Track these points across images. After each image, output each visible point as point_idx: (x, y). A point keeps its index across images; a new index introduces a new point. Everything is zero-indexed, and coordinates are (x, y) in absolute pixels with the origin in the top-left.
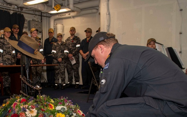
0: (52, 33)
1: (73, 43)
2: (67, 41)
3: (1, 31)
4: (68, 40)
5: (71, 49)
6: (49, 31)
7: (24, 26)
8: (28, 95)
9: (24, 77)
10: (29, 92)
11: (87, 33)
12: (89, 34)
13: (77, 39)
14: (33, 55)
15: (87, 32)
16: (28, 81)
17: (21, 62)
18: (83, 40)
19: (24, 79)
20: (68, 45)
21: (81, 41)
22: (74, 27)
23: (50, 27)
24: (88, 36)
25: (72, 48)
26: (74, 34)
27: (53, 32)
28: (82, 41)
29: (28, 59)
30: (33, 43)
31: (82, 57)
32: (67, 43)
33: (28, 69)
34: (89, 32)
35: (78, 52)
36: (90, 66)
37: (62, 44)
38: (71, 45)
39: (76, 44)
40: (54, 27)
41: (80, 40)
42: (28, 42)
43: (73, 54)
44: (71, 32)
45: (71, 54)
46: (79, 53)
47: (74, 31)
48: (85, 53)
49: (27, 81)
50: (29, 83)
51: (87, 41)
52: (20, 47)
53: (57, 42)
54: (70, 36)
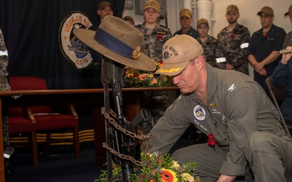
0: (187, 18)
1: (234, 41)
2: (220, 35)
3: (73, 15)
4: (222, 33)
5: (229, 53)
6: (181, 14)
7: (125, 5)
8: (121, 152)
9: (112, 112)
10: (122, 145)
11: (262, 17)
12: (267, 20)
13: (242, 32)
14: (130, 60)
15: (264, 15)
16: (120, 120)
17: (102, 77)
18: (255, 33)
19: (111, 116)
20: (223, 45)
21: (251, 35)
22: (234, 4)
23: (183, 5)
24: (265, 25)
25: (231, 51)
26: (235, 21)
27: (189, 16)
28: (253, 35)
29: (119, 71)
30: (129, 33)
31: (255, 70)
32: (221, 40)
33: (119, 93)
34: (267, 16)
35: (245, 60)
36: (270, 88)
37: (208, 43)
38: (229, 45)
39: (240, 43)
40: (192, 5)
41: (249, 34)
42: (117, 30)
43: (234, 63)
44: (229, 17)
45: (230, 64)
46: (248, 61)
47: (234, 14)
48: (259, 60)
49: (117, 120)
50: (123, 124)
51: (264, 34)
52: (99, 43)
53: (198, 38)
54: (227, 24)
